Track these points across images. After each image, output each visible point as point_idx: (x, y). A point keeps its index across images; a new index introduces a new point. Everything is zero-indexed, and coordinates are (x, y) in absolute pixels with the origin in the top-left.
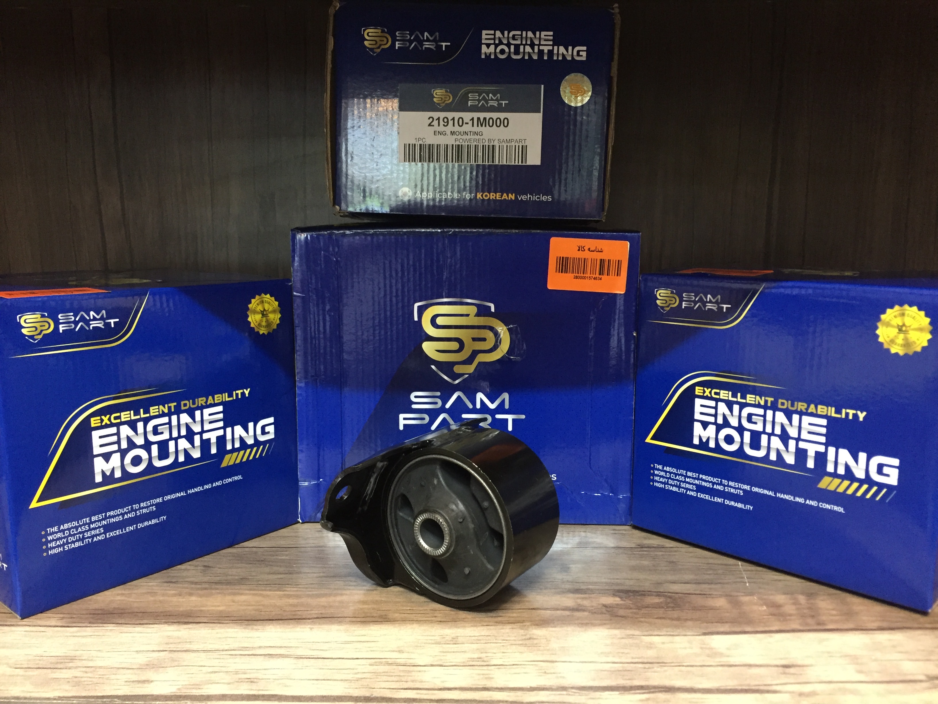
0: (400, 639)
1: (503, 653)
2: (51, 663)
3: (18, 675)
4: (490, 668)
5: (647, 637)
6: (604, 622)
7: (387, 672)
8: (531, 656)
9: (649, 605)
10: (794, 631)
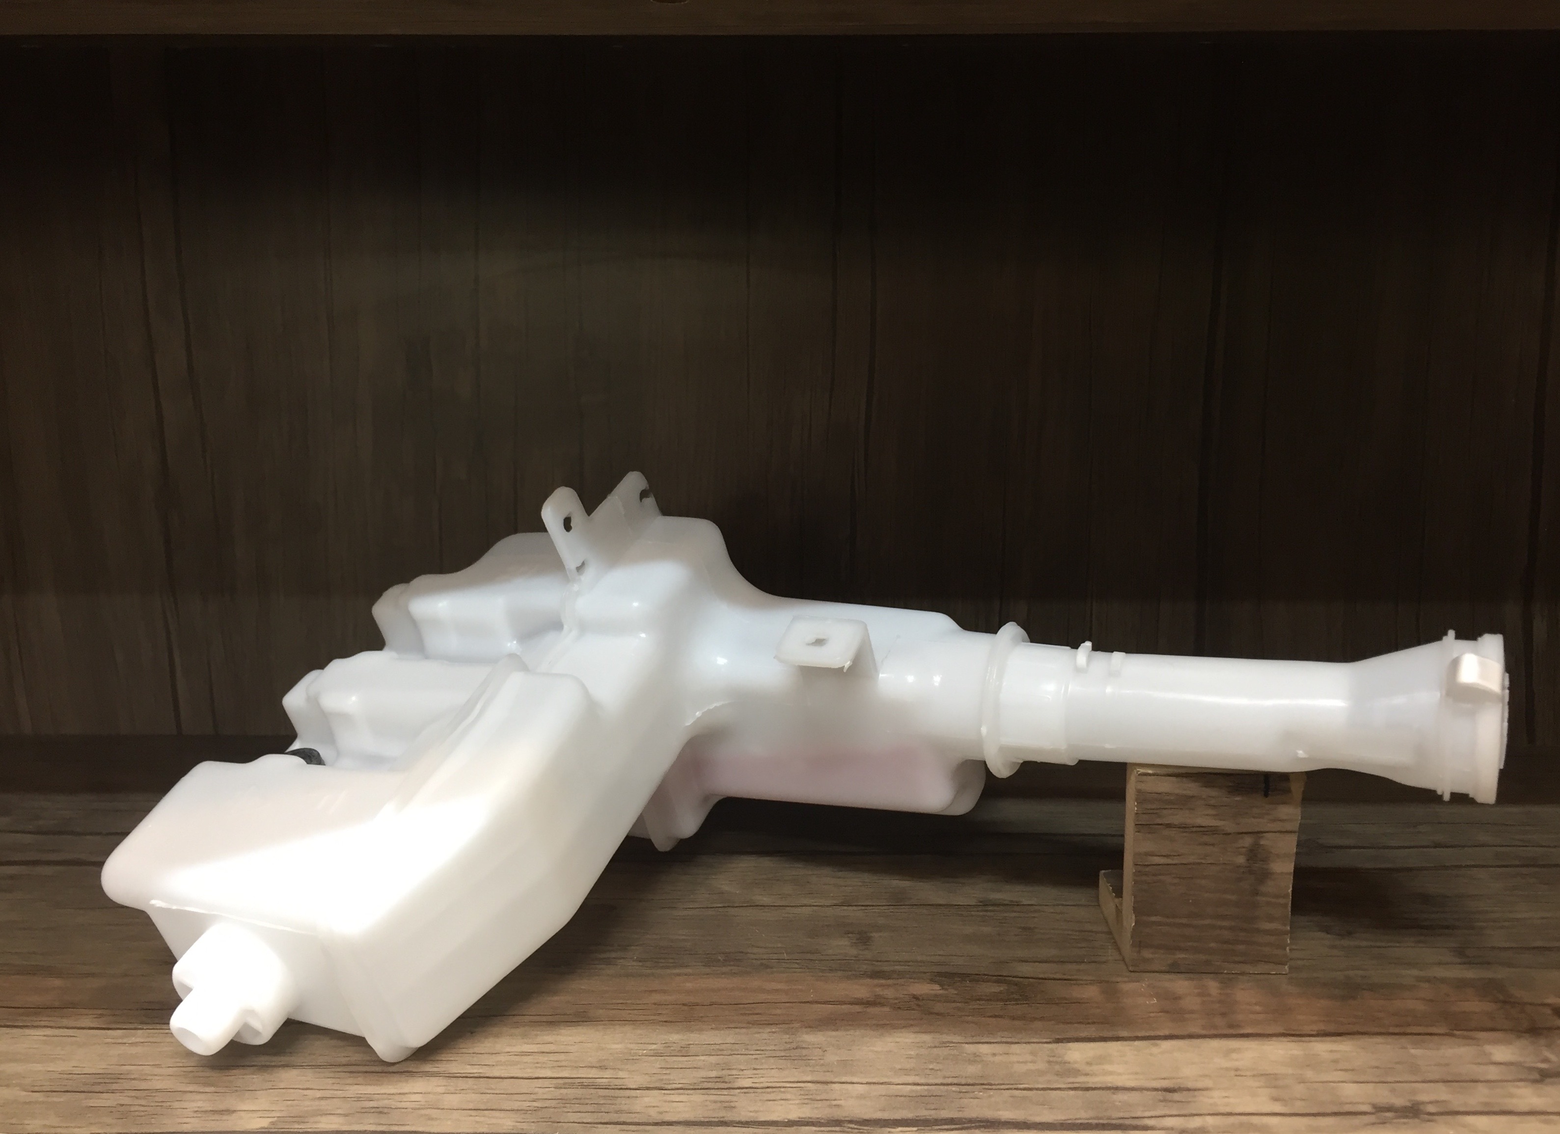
0: (602, 1049)
1: (755, 1069)
2: (85, 1084)
3: (36, 1102)
4: (732, 1092)
5: (971, 1045)
6: (911, 1022)
7: (580, 1099)
8: (794, 1075)
9: (981, 995)
10: (1191, 1036)
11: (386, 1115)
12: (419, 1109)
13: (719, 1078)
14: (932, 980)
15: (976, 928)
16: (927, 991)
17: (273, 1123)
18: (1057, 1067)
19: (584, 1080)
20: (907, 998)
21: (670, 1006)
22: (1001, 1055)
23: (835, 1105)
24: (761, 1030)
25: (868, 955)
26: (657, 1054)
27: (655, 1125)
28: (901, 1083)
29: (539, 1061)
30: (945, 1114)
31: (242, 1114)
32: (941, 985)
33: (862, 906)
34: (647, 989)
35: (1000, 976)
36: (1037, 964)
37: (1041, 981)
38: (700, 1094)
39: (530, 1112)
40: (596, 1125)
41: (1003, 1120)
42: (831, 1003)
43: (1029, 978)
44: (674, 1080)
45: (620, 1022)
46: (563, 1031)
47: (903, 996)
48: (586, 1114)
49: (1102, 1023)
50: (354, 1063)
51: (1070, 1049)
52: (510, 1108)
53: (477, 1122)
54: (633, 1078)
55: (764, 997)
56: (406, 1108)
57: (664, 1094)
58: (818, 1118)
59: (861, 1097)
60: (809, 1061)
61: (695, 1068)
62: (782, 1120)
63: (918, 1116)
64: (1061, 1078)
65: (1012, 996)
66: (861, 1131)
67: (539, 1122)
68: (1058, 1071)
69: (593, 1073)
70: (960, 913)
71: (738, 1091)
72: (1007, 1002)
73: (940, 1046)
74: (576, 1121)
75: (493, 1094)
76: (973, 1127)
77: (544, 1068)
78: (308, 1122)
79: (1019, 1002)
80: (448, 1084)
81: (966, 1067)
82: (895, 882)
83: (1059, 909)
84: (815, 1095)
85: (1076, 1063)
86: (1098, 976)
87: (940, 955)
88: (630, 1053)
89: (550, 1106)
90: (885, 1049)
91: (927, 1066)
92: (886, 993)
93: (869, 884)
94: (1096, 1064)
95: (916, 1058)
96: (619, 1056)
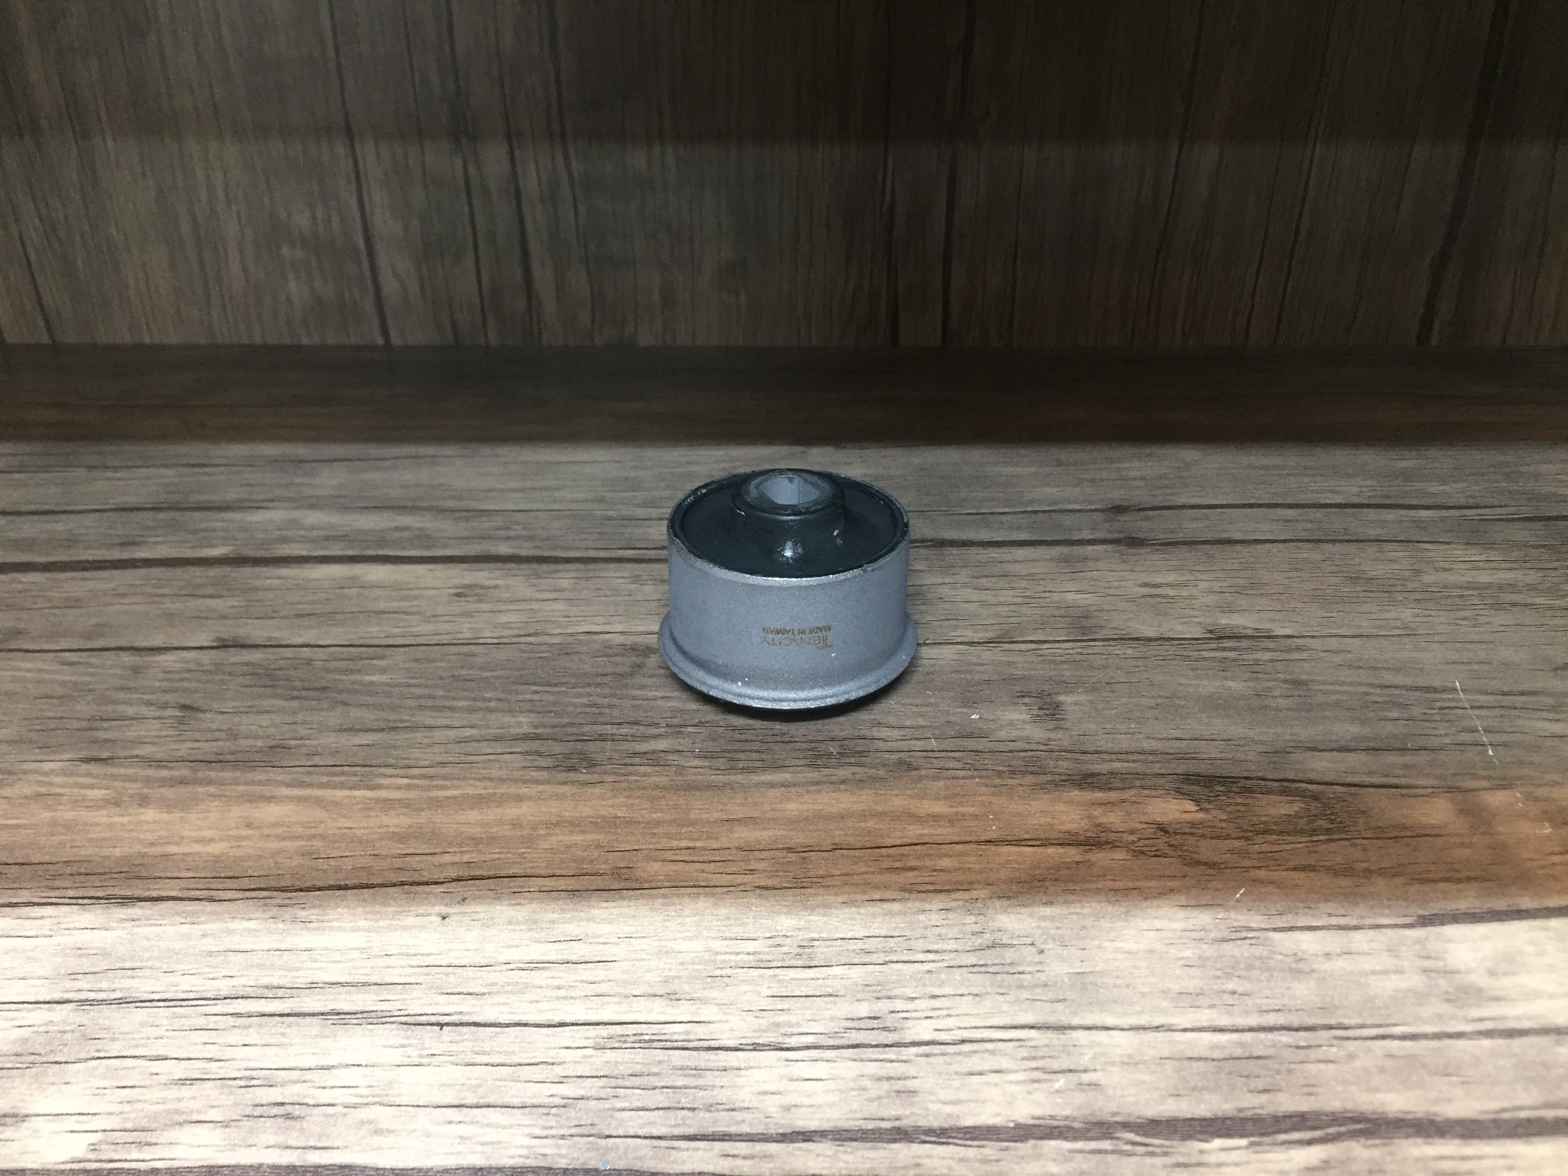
11: (297, 1124)
12: (355, 1106)
13: (875, 1018)
14: (1178, 791)
15: (1218, 683)
16: (1178, 815)
17: (94, 1148)
18: (1442, 982)
19: (643, 1028)
20: (1150, 831)
21: (765, 854)
22: (1339, 955)
23: (1089, 1085)
24: (927, 906)
25: (1062, 739)
26: (762, 965)
27: (782, 1141)
28: (1189, 1026)
29: (561, 982)
30: (1287, 1103)
31: (39, 1124)
32: (1197, 801)
33: (1032, 642)
34: (725, 817)
36: (1335, 753)
37: (1353, 790)
38: (849, 1059)
39: (554, 1110)
40: (676, 1143)
41: (1391, 1115)
42: (1031, 843)
43: (1332, 784)
44: (798, 1025)
45: (689, 890)
46: (596, 912)
47: (1140, 826)
48: (656, 1113)
49: (1483, 879)
50: (241, 993)
51: (1450, 941)
52: (519, 1100)
53: (463, 1139)
54: (727, 1021)
55: (917, 832)
56: (332, 1105)
57: (787, 1060)
58: (1067, 1118)
59: (1130, 1063)
60: (1024, 976)
61: (831, 996)
62: (1005, 1125)
63: (1240, 1110)
64: (1458, 1008)
65: (1320, 822)
66: (1151, 1149)
67: (572, 1136)
68: (1447, 993)
69: (657, 1010)
70: (1185, 653)
71: (914, 1050)
72: (1311, 835)
73: (1233, 936)
74: (641, 1132)
77: (572, 998)
78: (155, 1144)
79: (1334, 837)
80: (406, 1042)
81: (1289, 988)
82: (1070, 597)
83: (1333, 643)
84: (1047, 1060)
85: (1470, 971)
86: (1440, 777)
87: (1177, 739)
88: (715, 962)
89: (589, 1094)
90: (1142, 946)
91: (1223, 987)
92: (1111, 820)
93: (1032, 601)
94: (1505, 974)
95: (1199, 967)
96: (698, 970)
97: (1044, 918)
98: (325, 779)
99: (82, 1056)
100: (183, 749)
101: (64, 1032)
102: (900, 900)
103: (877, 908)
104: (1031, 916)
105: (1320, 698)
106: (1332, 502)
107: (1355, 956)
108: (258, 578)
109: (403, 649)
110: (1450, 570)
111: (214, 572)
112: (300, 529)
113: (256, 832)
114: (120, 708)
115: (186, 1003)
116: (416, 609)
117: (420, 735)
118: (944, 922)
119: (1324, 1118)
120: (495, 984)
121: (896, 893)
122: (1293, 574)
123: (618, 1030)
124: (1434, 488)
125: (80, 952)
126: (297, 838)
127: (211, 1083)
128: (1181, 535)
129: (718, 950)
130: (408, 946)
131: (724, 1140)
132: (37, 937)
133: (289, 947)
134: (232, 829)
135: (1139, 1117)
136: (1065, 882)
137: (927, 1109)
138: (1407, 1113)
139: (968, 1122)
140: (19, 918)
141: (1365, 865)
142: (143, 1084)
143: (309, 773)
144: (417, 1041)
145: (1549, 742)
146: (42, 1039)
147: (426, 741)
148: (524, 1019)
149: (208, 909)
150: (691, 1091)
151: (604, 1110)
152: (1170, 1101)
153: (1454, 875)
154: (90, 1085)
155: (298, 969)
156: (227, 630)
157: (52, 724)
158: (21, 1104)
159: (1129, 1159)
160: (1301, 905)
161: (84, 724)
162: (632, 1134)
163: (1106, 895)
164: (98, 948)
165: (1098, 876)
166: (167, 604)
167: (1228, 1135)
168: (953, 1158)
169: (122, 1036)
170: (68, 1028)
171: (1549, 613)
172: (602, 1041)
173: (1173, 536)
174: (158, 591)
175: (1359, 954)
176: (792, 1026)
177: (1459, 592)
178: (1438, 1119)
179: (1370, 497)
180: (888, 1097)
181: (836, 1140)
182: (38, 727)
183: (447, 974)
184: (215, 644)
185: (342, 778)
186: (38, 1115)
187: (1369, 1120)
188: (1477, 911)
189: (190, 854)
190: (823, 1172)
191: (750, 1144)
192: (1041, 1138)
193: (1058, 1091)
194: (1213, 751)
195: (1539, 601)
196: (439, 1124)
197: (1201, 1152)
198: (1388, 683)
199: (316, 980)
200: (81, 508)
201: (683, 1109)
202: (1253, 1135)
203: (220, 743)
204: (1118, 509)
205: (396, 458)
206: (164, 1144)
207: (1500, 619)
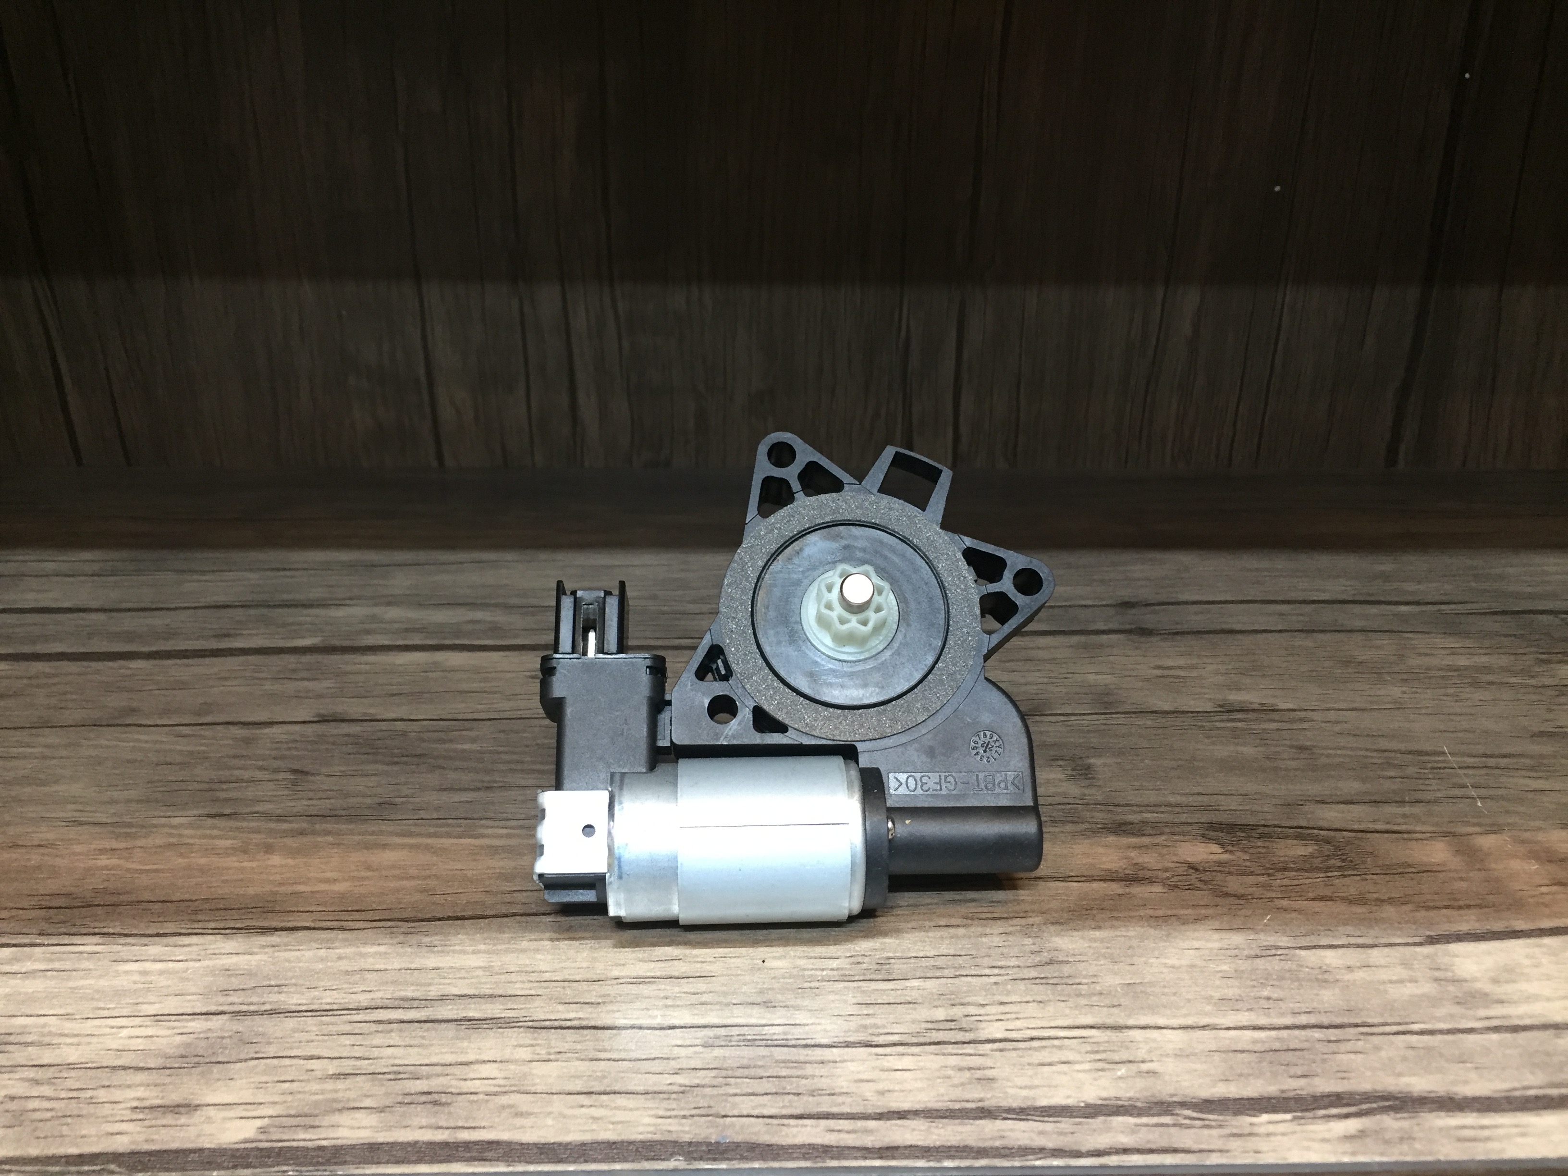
11: (446, 1109)
12: (495, 1094)
13: (952, 1021)
14: (1203, 836)
15: (1232, 748)
16: (1205, 856)
17: (263, 1130)
18: (1451, 988)
19: (745, 1030)
20: (1180, 871)
22: (1359, 968)
23: (1148, 1073)
24: (988, 931)
25: (1097, 795)
26: (846, 978)
27: (880, 1119)
28: (1231, 1025)
30: (1324, 1085)
31: (212, 1112)
32: (1222, 845)
33: (1060, 715)
35: (1296, 827)
36: (1343, 805)
37: (1360, 835)
38: (932, 1053)
39: (674, 1096)
40: (785, 1121)
41: (1415, 1095)
42: (1076, 879)
43: (1340, 830)
44: (884, 1026)
47: (1173, 865)
49: (1480, 906)
50: (381, 1005)
51: (1457, 956)
52: (642, 1088)
53: (595, 1119)
54: (819, 1024)
56: (475, 1093)
57: (877, 1055)
58: (1130, 1099)
59: (1181, 1055)
60: (1081, 986)
61: (910, 1003)
62: (1076, 1105)
63: (1283, 1091)
64: (1467, 1009)
65: (1332, 862)
66: (1207, 1122)
68: (1457, 997)
69: (755, 1016)
70: (1200, 724)
71: (990, 1047)
72: (1326, 872)
73: (1263, 954)
74: (755, 1113)
75: (609, 1060)
76: (1375, 1109)
77: (678, 1006)
78: (319, 1127)
79: (1346, 873)
81: (1317, 995)
82: (1091, 677)
83: (1332, 716)
84: (1108, 1053)
85: (1475, 980)
86: (1437, 824)
87: (1198, 794)
88: (803, 976)
89: (703, 1083)
90: (1184, 962)
91: (1258, 994)
92: (1146, 860)
93: (1057, 681)
94: (1507, 982)
95: (1236, 978)
96: (788, 983)
97: (1095, 940)
98: (432, 830)
99: (242, 1056)
100: (300, 806)
101: (223, 1038)
102: (964, 926)
103: (945, 932)
104: (1083, 938)
105: (1323, 760)
106: (1320, 598)
107: (1373, 968)
108: (347, 663)
109: (489, 723)
110: (1432, 655)
111: (307, 658)
112: (382, 622)
113: (376, 873)
114: (237, 773)
115: (331, 1013)
116: (496, 689)
117: (512, 793)
118: (1006, 943)
119: (1357, 1097)
120: (609, 995)
121: (960, 920)
122: (1290, 658)
123: (722, 1032)
124: (1411, 587)
125: (228, 972)
126: (413, 878)
127: (363, 1077)
128: (1186, 626)
129: (805, 967)
130: (527, 965)
131: (827, 1118)
132: (186, 961)
133: (419, 966)
134: (354, 871)
135: (1193, 1098)
136: (1111, 910)
137: (1006, 1093)
138: (1430, 1092)
139: (1044, 1102)
140: (166, 946)
141: (1375, 896)
142: (301, 1078)
143: (416, 825)
144: (543, 1042)
145: (1530, 796)
146: (203, 1044)
147: (520, 798)
148: (637, 1022)
149: (340, 936)
150: (794, 1080)
151: (718, 1095)
152: (1220, 1084)
153: (1456, 904)
154: (252, 1080)
155: (430, 985)
156: (328, 707)
157: (175, 786)
158: (191, 1097)
159: (1188, 1131)
160: (1322, 928)
161: (205, 786)
162: (745, 1113)
163: (1147, 921)
164: (245, 969)
165: (1139, 906)
166: (268, 686)
167: (1274, 1110)
168: (1033, 1131)
169: (276, 1041)
170: (226, 1035)
171: (1522, 690)
172: (711, 1041)
173: (1179, 627)
174: (256, 675)
175: (1376, 967)
176: (878, 1028)
177: (1441, 673)
178: (1456, 1097)
179: (1355, 595)
180: (970, 1083)
181: (927, 1117)
182: (161, 789)
183: (564, 988)
184: (316, 719)
185: (448, 829)
186: (209, 1105)
187: (1397, 1098)
188: (1478, 931)
189: (318, 892)
190: (919, 1143)
191: (852, 1121)
192: (1110, 1115)
193: (1120, 1078)
194: (1233, 803)
195: (1513, 680)
196: (572, 1107)
197: (1251, 1124)
198: (1384, 748)
199: (446, 993)
200: (173, 606)
201: (788, 1094)
202: (1295, 1111)
203: (333, 801)
204: (1127, 605)
205: (461, 563)
206: (328, 1127)
207: (1479, 695)
